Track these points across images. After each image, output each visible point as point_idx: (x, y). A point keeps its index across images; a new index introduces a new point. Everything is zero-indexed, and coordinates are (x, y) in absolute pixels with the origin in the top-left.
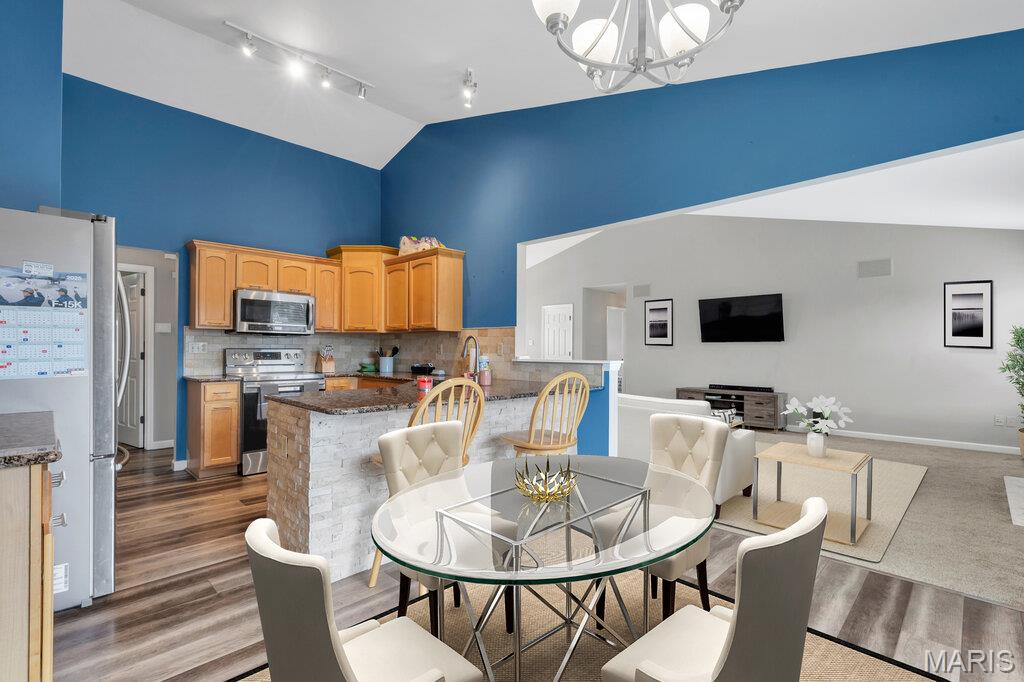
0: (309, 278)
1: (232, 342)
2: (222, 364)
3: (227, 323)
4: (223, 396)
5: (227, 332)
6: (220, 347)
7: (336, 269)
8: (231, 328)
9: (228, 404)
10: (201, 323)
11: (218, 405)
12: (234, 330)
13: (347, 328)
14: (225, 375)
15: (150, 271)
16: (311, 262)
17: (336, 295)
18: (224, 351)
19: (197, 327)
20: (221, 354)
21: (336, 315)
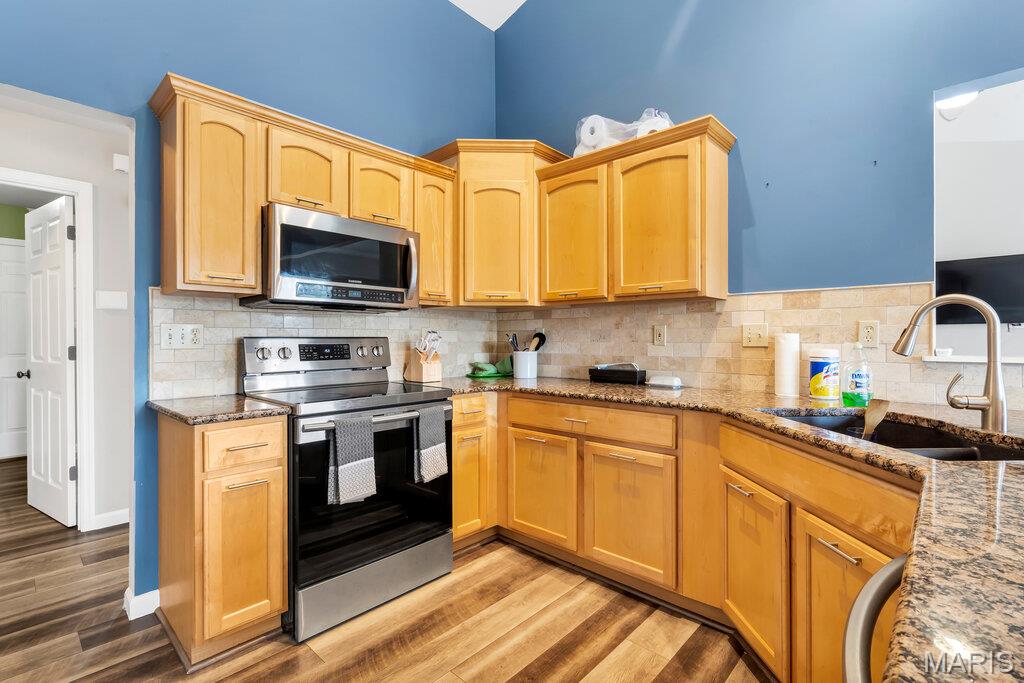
0: (405, 197)
1: (256, 323)
2: (234, 371)
3: (249, 280)
4: (249, 455)
5: (246, 301)
6: (230, 335)
7: (448, 185)
8: (258, 291)
9: (261, 474)
10: (191, 277)
11: (237, 479)
12: (263, 297)
13: (469, 296)
14: (241, 395)
15: (85, 192)
16: (407, 165)
17: (449, 235)
18: (240, 344)
19: (180, 286)
20: (232, 350)
21: (449, 273)
